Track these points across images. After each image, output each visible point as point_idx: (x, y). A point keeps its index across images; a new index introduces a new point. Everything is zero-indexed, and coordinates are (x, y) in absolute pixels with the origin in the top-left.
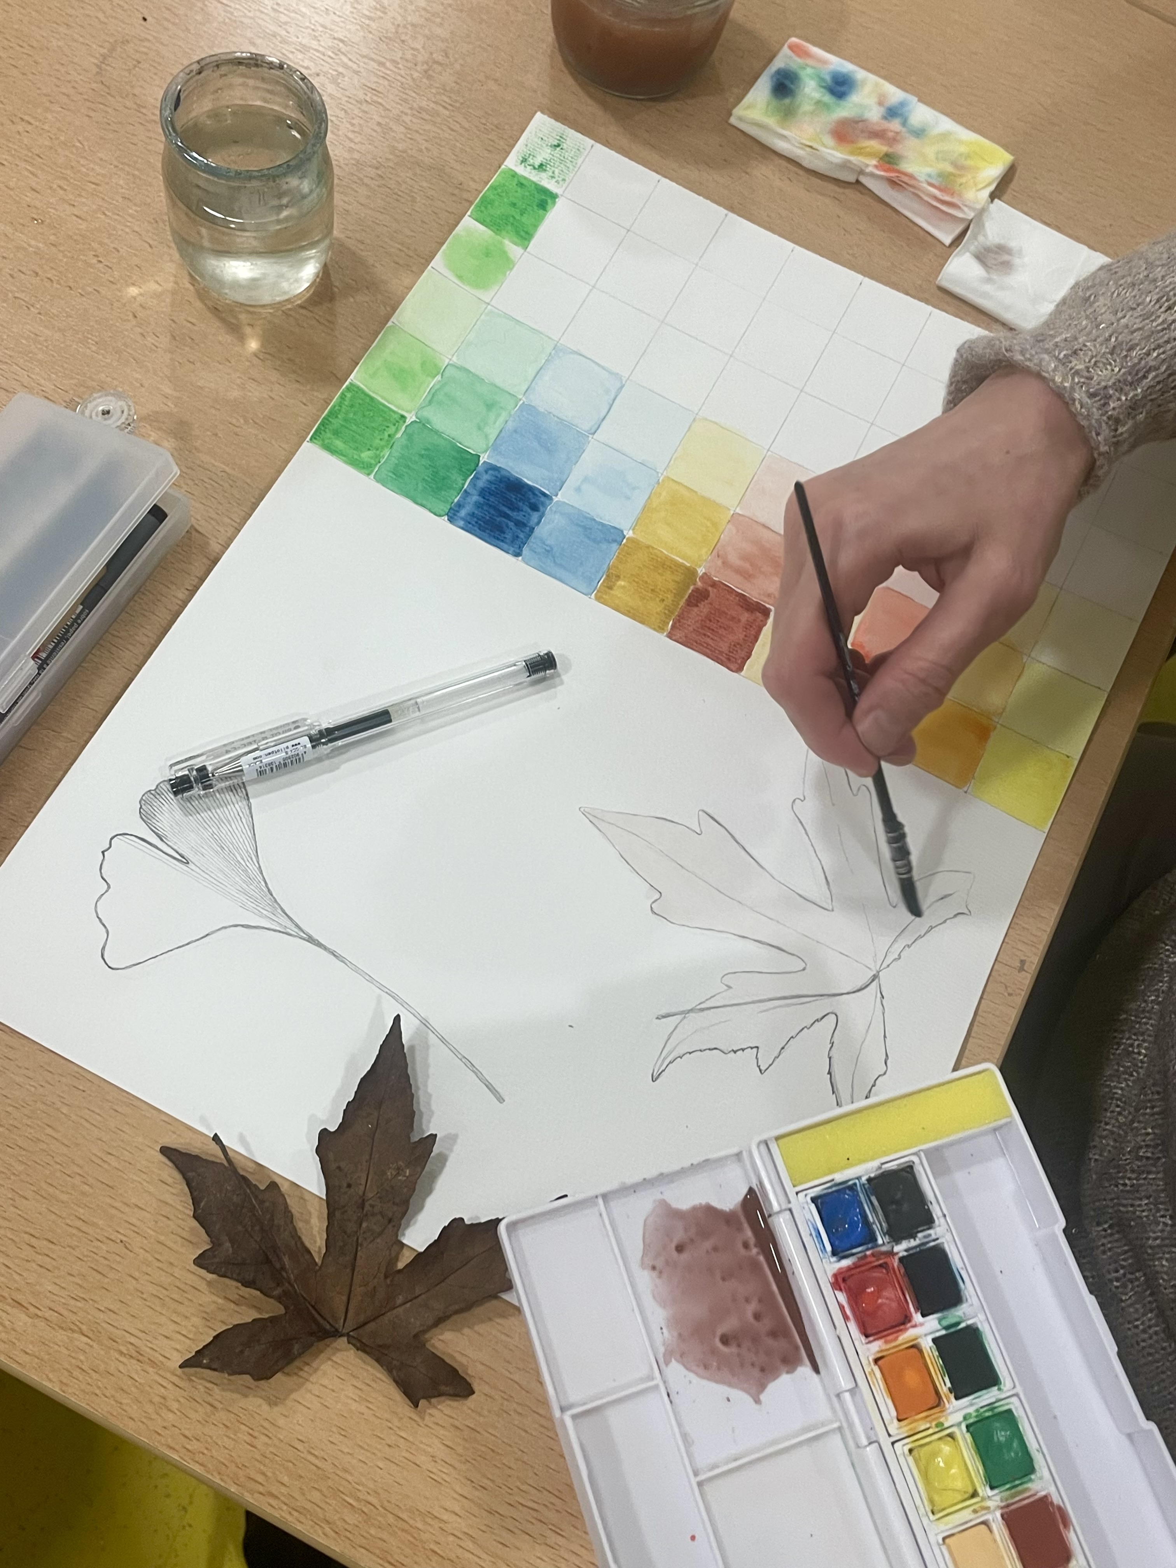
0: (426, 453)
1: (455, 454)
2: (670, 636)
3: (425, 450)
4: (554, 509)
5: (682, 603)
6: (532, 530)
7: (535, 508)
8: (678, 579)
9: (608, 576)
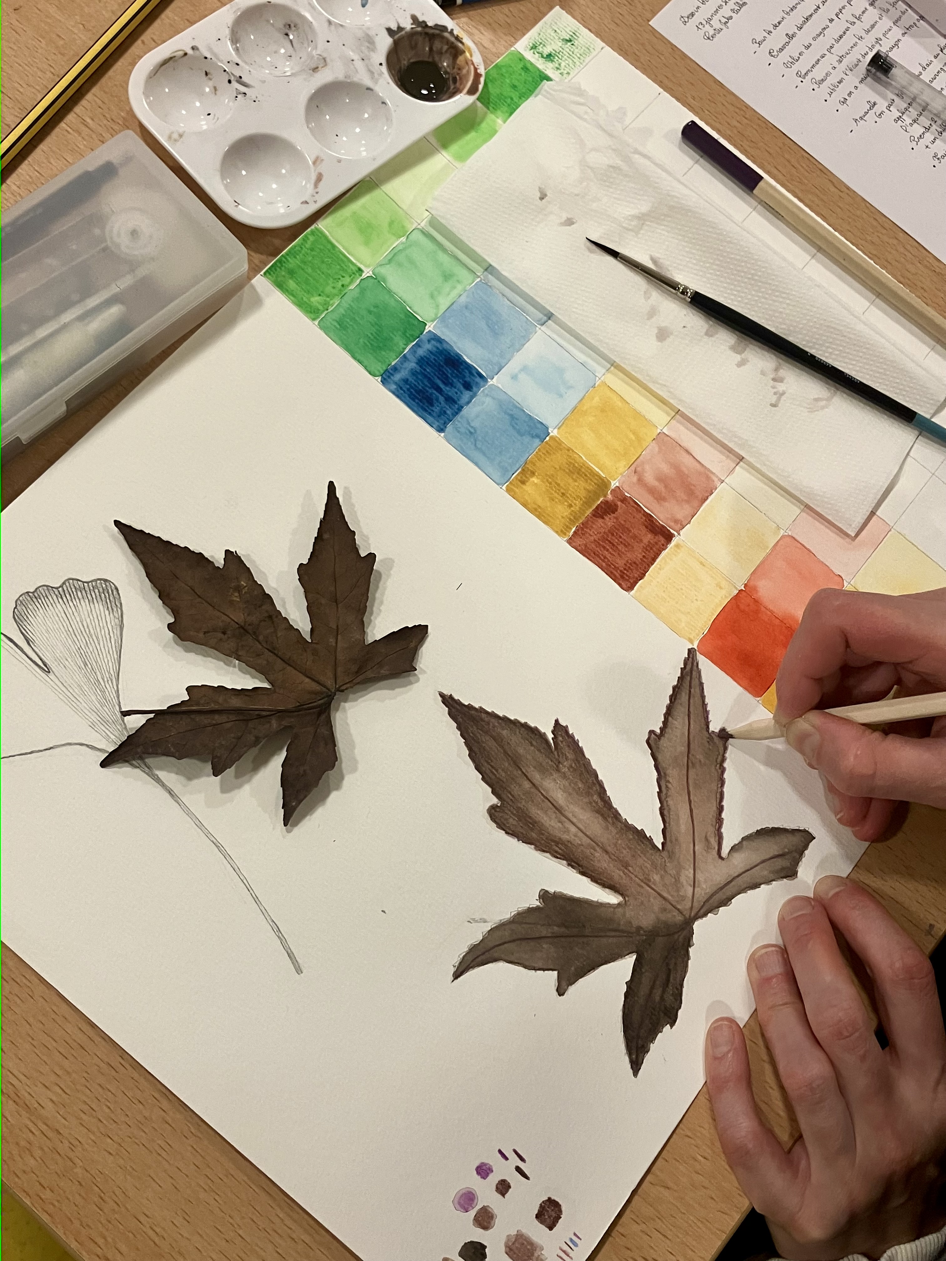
0: (375, 310)
1: (402, 316)
2: (570, 542)
3: (375, 307)
4: (486, 392)
5: (589, 512)
6: (460, 408)
7: (468, 386)
8: (590, 488)
9: (523, 470)
